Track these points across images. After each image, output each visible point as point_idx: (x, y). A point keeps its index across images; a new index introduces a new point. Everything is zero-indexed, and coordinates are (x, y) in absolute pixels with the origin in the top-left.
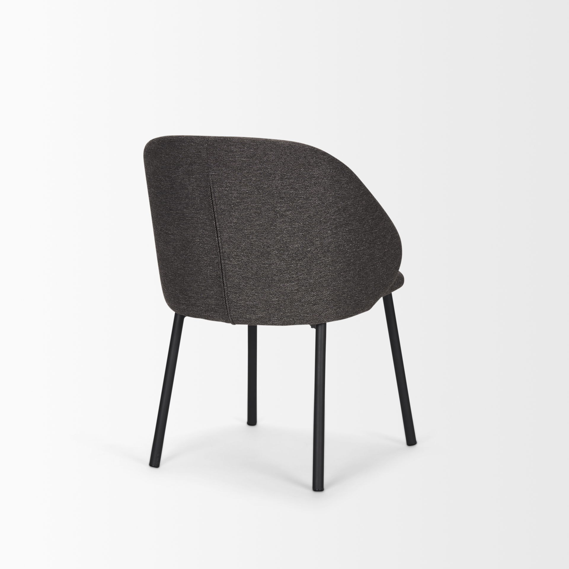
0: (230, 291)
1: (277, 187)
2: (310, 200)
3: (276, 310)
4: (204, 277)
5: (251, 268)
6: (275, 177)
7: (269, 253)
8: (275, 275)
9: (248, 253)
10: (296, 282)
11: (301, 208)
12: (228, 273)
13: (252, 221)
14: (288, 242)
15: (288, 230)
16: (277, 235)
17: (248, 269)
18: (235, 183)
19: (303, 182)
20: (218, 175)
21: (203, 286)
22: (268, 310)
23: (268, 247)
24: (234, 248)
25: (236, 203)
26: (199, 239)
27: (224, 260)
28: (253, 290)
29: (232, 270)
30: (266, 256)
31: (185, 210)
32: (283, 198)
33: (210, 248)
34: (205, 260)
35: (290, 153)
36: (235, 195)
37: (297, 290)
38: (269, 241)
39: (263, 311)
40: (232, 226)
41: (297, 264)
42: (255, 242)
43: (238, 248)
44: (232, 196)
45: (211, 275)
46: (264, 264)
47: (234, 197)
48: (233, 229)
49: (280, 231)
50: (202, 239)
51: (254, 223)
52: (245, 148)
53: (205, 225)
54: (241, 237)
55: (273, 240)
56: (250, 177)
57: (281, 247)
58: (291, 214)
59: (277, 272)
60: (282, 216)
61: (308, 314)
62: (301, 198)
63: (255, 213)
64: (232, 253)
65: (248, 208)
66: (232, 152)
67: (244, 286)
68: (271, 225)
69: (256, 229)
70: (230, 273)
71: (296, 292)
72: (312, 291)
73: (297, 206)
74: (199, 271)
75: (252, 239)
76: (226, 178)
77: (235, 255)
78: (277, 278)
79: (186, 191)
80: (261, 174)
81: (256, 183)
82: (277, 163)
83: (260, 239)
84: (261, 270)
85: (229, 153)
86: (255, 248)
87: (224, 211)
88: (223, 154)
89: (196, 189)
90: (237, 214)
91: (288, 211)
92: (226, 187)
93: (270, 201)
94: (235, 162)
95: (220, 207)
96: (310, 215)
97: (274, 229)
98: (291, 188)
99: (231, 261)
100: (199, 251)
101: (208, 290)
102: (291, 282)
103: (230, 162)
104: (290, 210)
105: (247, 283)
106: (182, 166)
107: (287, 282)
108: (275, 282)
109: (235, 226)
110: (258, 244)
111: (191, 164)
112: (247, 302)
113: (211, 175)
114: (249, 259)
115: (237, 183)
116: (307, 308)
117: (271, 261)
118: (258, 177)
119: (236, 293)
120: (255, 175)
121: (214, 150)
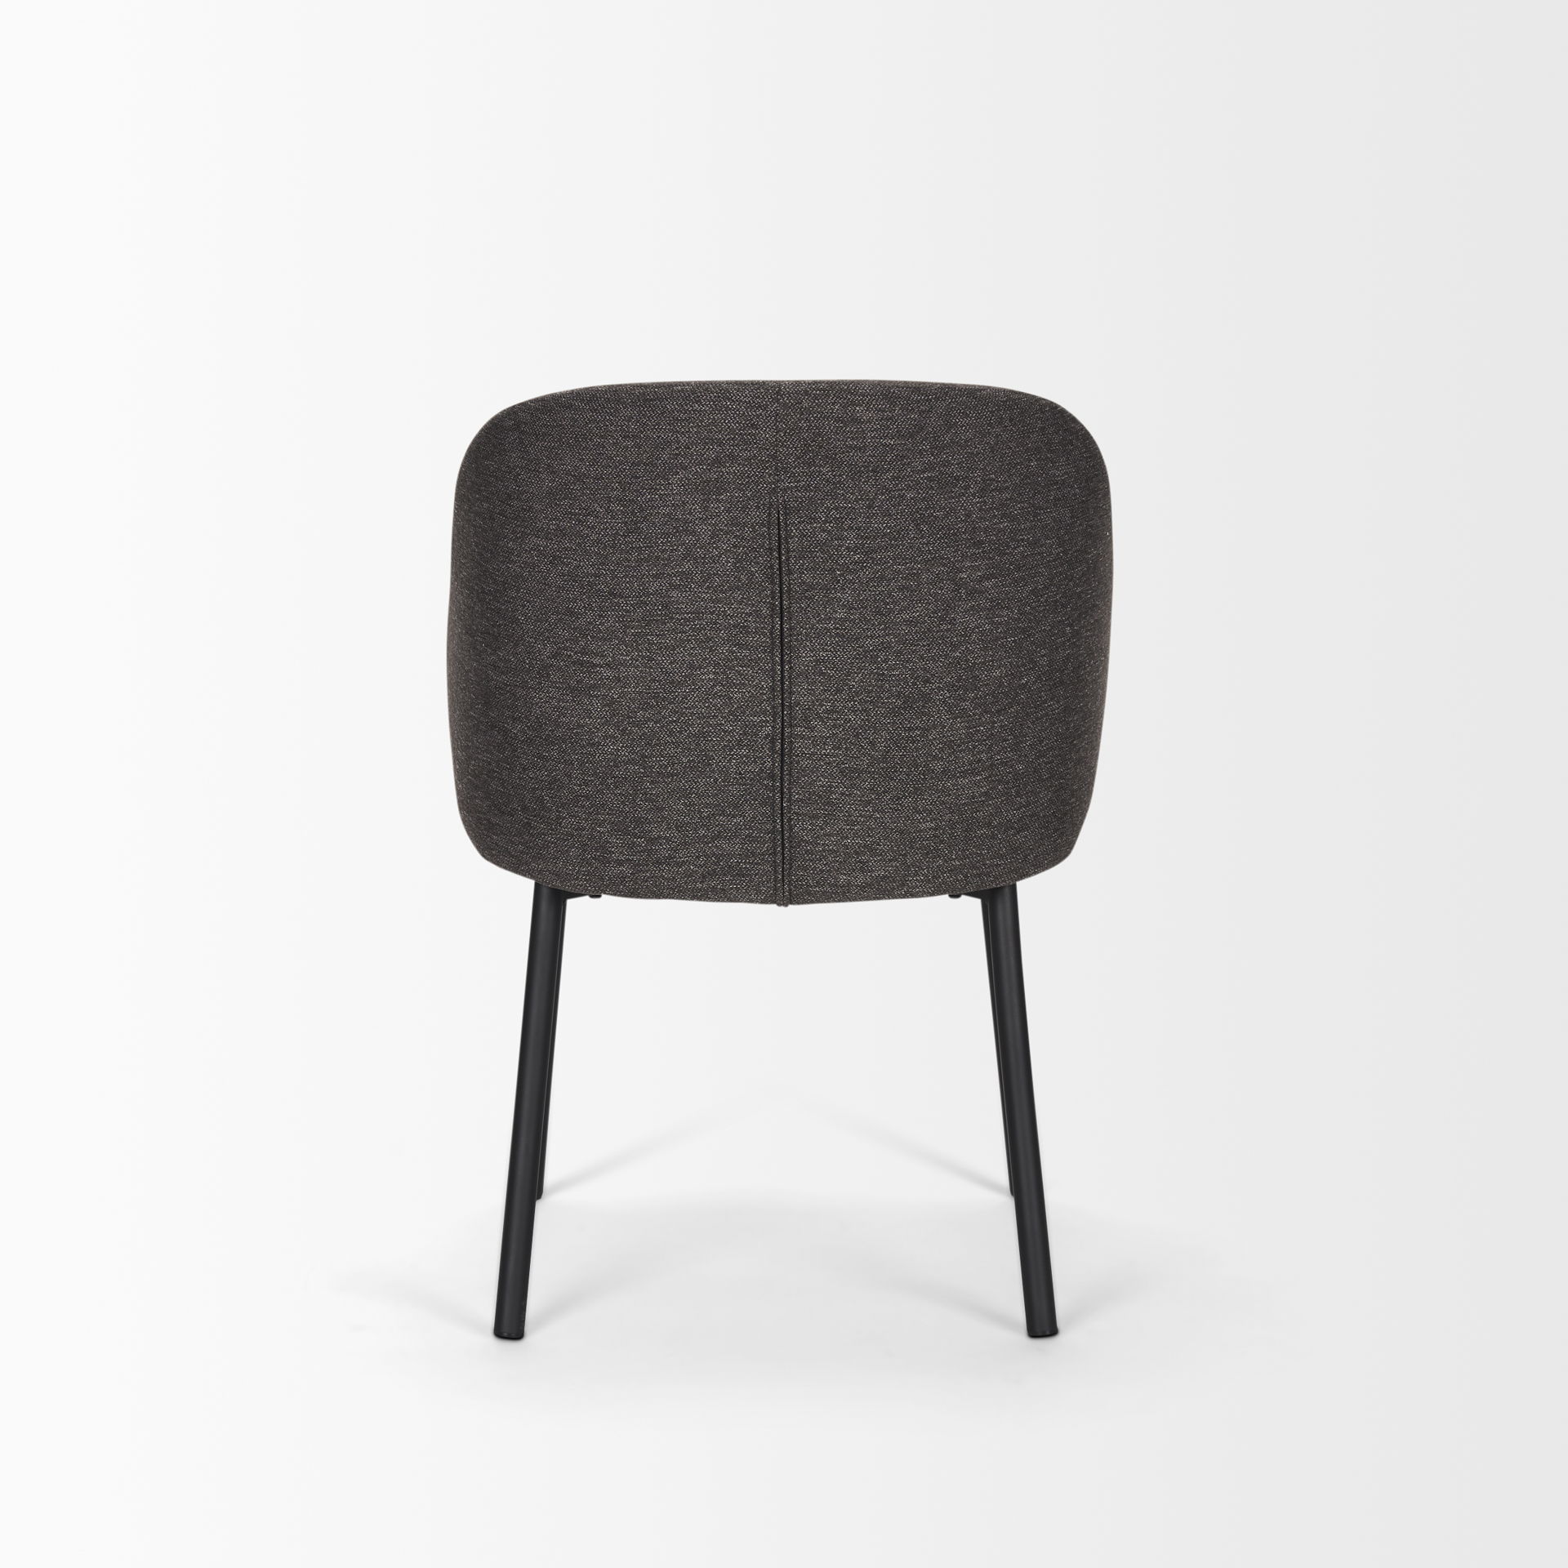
0: (797, 814)
1: (968, 516)
2: (1041, 546)
3: (928, 853)
4: (716, 780)
5: (872, 744)
6: (967, 487)
7: (926, 698)
8: (935, 757)
9: (866, 702)
10: (985, 774)
11: (1018, 569)
12: (798, 762)
13: (891, 611)
14: (978, 664)
15: (982, 633)
16: (955, 647)
17: (863, 747)
18: (854, 508)
19: (1031, 498)
20: (807, 488)
21: (707, 805)
22: (905, 855)
23: (927, 681)
24: (825, 691)
25: (851, 564)
26: (714, 673)
27: (791, 726)
28: (869, 802)
29: (813, 754)
30: (918, 707)
31: (674, 594)
32: (981, 542)
33: (750, 697)
34: (725, 732)
35: (1011, 420)
36: (850, 543)
37: (986, 794)
38: (930, 665)
39: (890, 860)
40: (828, 630)
41: (995, 722)
42: (890, 669)
43: (838, 691)
44: (842, 546)
45: (740, 773)
46: (910, 729)
47: (848, 548)
48: (831, 637)
49: (962, 636)
50: (724, 673)
51: (894, 617)
52: (895, 410)
53: (741, 632)
54: (853, 659)
55: (941, 661)
56: (899, 490)
57: (959, 679)
58: (995, 586)
59: (941, 750)
60: (971, 593)
61: (1001, 857)
62: (1023, 540)
63: (901, 589)
64: (820, 704)
65: (882, 578)
66: (856, 421)
67: (843, 794)
68: (942, 619)
69: (899, 634)
70: (805, 763)
71: (982, 801)
72: (1018, 794)
73: (1011, 564)
74: (699, 762)
75: (885, 661)
76: (828, 496)
77: (827, 711)
78: (938, 766)
79: (689, 540)
80: (930, 479)
81: (916, 504)
82: (976, 447)
83: (907, 661)
84: (898, 746)
85: (846, 426)
86: (890, 687)
87: (811, 587)
88: (830, 428)
89: (727, 533)
90: (848, 596)
91: (988, 579)
92: (825, 522)
93: (946, 554)
94: (863, 449)
95: (800, 577)
96: (1036, 588)
97: (948, 630)
98: (1004, 516)
99: (812, 729)
100: (707, 707)
101: (723, 814)
102: (974, 773)
103: (848, 451)
104: (993, 576)
105: (852, 786)
106: (685, 468)
107: (964, 774)
108: (932, 778)
109: (838, 628)
110: (898, 675)
111: (717, 462)
112: (847, 838)
113: (785, 490)
114: (867, 719)
115: (862, 508)
116: (1001, 843)
117: (929, 719)
118: (922, 490)
119: (816, 817)
120: (914, 485)
121: (800, 420)
